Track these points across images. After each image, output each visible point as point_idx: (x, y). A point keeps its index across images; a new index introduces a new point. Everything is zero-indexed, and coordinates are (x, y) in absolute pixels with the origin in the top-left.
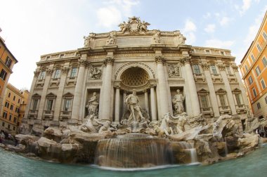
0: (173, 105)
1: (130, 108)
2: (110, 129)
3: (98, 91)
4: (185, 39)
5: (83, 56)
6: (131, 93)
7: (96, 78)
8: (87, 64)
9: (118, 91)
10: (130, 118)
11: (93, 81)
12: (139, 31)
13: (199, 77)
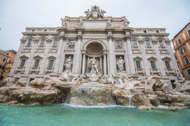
0: (117, 66)
1: (91, 66)
2: (79, 79)
3: (72, 56)
4: (128, 23)
5: (61, 32)
6: (92, 58)
7: (71, 48)
8: (64, 39)
9: (84, 56)
10: (91, 72)
11: (69, 49)
12: (98, 17)
13: (136, 49)
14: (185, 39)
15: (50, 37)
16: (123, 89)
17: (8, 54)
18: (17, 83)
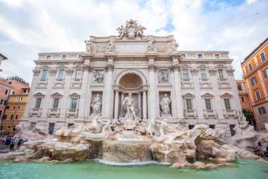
0: (160, 107)
1: (126, 108)
3: (101, 93)
4: (177, 46)
5: (86, 61)
7: (99, 82)
8: (90, 69)
9: (117, 94)
10: (126, 116)
11: (97, 84)
12: (135, 36)
13: (186, 82)
14: (257, 65)
15: (70, 66)
16: (161, 142)
17: (10, 83)
18: (34, 129)
